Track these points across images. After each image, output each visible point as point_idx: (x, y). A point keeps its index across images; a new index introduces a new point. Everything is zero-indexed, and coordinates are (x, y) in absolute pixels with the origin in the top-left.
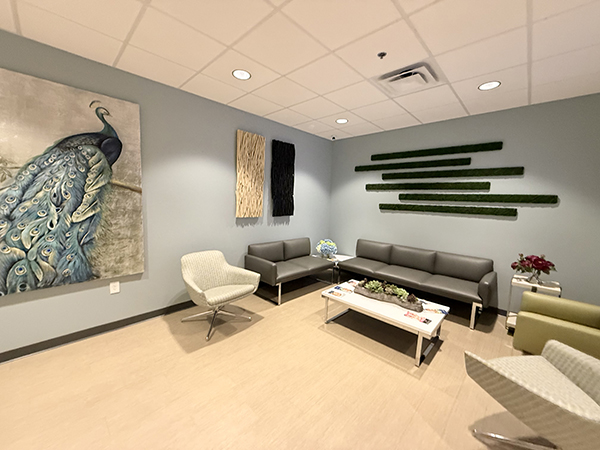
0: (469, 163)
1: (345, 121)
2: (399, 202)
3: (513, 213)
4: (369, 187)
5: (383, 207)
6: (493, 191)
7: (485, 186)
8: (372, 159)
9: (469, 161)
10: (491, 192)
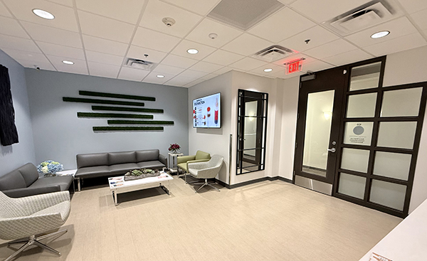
2: (108, 125)
3: (162, 129)
4: (80, 115)
7: (152, 117)
8: (80, 94)
9: (143, 105)
10: (154, 120)
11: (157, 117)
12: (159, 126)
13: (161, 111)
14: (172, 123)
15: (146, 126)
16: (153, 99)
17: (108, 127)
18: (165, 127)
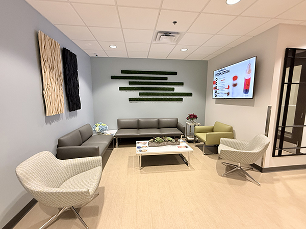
0: (167, 80)
1: (115, 47)
2: (139, 97)
3: (181, 100)
4: (121, 89)
5: (131, 100)
6: (175, 91)
7: (173, 89)
8: (122, 73)
9: (166, 79)
10: (175, 92)
11: (178, 89)
12: (178, 97)
13: (182, 84)
14: (190, 94)
15: (168, 97)
16: (175, 73)
17: (139, 98)
18: (184, 98)
